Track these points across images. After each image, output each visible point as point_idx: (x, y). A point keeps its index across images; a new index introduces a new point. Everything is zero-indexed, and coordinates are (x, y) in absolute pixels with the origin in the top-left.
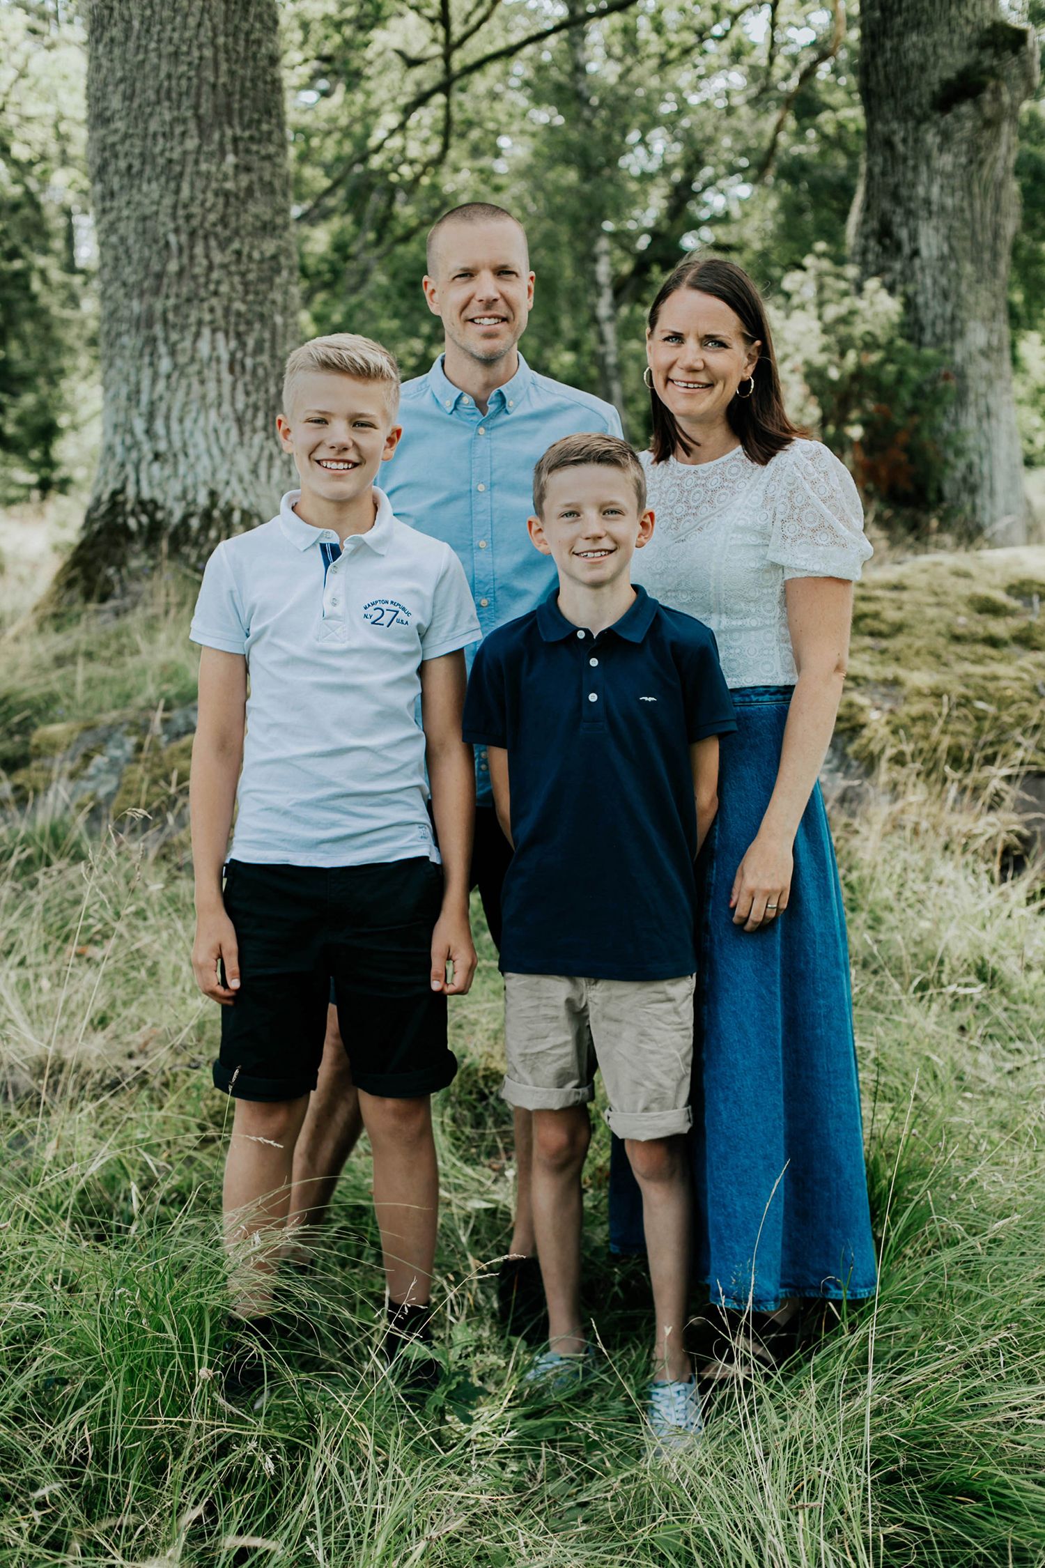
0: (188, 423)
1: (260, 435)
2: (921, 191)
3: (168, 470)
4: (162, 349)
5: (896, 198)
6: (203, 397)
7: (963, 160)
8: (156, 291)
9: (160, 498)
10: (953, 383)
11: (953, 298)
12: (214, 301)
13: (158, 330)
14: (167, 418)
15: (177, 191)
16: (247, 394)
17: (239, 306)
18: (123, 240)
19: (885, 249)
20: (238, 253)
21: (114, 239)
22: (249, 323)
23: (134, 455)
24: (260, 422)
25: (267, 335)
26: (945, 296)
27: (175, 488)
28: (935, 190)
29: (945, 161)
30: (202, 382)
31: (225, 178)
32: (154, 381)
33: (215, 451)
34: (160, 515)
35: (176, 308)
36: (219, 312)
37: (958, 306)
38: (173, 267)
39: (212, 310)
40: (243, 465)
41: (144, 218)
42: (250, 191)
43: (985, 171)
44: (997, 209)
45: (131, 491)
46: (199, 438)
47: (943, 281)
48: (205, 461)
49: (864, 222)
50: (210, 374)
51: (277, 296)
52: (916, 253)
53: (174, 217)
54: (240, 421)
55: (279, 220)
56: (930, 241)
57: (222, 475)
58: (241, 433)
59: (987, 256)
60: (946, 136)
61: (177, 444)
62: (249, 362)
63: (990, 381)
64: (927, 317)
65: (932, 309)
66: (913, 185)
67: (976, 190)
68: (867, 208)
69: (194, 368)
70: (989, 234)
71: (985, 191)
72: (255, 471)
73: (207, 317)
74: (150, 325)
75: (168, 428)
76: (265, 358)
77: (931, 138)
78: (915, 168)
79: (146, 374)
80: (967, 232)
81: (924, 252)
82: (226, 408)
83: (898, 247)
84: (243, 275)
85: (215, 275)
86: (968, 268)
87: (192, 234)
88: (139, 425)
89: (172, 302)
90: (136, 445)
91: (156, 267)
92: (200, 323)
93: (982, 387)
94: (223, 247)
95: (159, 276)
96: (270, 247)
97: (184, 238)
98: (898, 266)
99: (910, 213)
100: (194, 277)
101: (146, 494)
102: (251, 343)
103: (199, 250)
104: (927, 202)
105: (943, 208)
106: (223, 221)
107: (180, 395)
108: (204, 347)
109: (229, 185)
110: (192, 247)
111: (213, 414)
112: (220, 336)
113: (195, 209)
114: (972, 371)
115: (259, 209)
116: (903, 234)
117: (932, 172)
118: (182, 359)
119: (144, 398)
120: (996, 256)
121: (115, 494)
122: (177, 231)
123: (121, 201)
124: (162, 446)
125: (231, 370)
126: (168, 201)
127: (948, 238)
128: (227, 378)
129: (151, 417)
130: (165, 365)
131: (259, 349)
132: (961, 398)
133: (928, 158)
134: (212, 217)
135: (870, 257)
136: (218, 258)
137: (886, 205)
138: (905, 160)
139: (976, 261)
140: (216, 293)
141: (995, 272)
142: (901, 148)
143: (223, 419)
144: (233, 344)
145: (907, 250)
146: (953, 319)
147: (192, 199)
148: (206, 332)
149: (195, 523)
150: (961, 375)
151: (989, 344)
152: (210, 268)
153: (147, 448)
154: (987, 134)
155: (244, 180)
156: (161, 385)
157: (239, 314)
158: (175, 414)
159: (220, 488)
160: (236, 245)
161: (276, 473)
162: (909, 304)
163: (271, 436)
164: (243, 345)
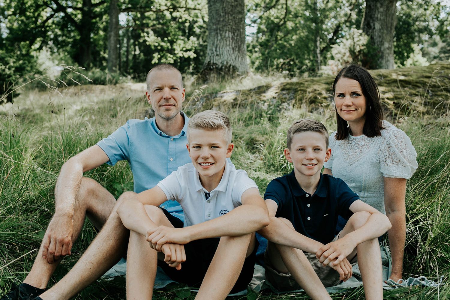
0: (223, 49)
1: (237, 52)
2: (376, 16)
3: (219, 58)
4: (219, 35)
5: (371, 17)
6: (226, 44)
7: (385, 9)
8: (218, 24)
9: (217, 63)
10: (380, 54)
11: (382, 37)
12: (229, 26)
13: (218, 31)
14: (219, 48)
15: (223, 5)
16: (235, 44)
17: (234, 27)
18: (213, 14)
19: (368, 28)
20: (234, 17)
21: (211, 14)
22: (236, 31)
23: (213, 55)
24: (237, 49)
25: (239, 33)
26: (380, 37)
27: (220, 61)
28: (379, 16)
29: (381, 10)
30: (226, 41)
31: (232, 3)
32: (217, 40)
33: (228, 54)
34: (217, 66)
35: (222, 27)
36: (230, 28)
37: (382, 39)
38: (222, 19)
39: (229, 28)
40: (233, 57)
41: (217, 10)
42: (237, 5)
43: (390, 12)
44: (392, 20)
45: (212, 61)
46: (225, 52)
47: (380, 34)
48: (226, 56)
49: (364, 22)
50: (228, 40)
51: (241, 26)
52: (374, 28)
53: (222, 10)
54: (233, 49)
55: (242, 11)
56: (377, 26)
57: (229, 59)
58: (233, 51)
59: (389, 29)
60: (382, 5)
61: (221, 53)
62: (235, 38)
63: (389, 54)
64: (376, 41)
65: (377, 39)
66: (374, 15)
67: (388, 15)
68: (365, 20)
69: (225, 39)
70: (390, 24)
71: (389, 16)
72: (235, 59)
73: (228, 29)
74: (217, 30)
75: (219, 50)
76: (238, 37)
77: (379, 5)
78: (375, 11)
79: (216, 39)
80: (385, 24)
81: (376, 28)
82: (231, 46)
83: (371, 27)
84: (235, 21)
85: (230, 21)
86: (385, 31)
87: (226, 13)
88: (214, 49)
89: (221, 26)
90: (213, 53)
91: (218, 19)
92: (226, 30)
93: (387, 55)
94: (231, 15)
95: (219, 21)
96: (240, 16)
97: (224, 14)
98: (370, 31)
99: (374, 20)
100: (226, 21)
101: (215, 62)
102: (236, 34)
103: (227, 16)
104: (377, 18)
105: (380, 19)
106: (232, 11)
107: (222, 44)
108: (227, 35)
109: (233, 4)
110: (225, 15)
111: (228, 47)
112: (230, 33)
113: (226, 8)
114: (385, 52)
115: (239, 9)
116: (372, 24)
117: (378, 12)
118: (223, 37)
119: (215, 44)
120: (391, 29)
121: (209, 62)
122: (223, 13)
123: (213, 7)
124: (218, 53)
125: (232, 39)
126: (221, 7)
127: (381, 25)
128: (231, 41)
129: (216, 48)
130: (219, 38)
131: (237, 36)
132: (382, 57)
133: (378, 9)
134: (229, 10)
135: (365, 29)
136: (230, 18)
137: (369, 19)
138: (373, 9)
139: (387, 30)
140: (230, 25)
141: (391, 32)
142: (372, 7)
143: (230, 48)
144: (233, 34)
145: (373, 27)
146: (381, 41)
147: (226, 6)
148: (227, 32)
149: (223, 67)
150: (383, 53)
151: (389, 47)
152: (229, 20)
153: (215, 54)
154: (390, 4)
155: (236, 3)
156: (219, 41)
157: (234, 29)
158: (221, 47)
159: (228, 61)
160: (234, 15)
161: (240, 59)
162: (372, 38)
163: (239, 52)
164: (234, 35)
